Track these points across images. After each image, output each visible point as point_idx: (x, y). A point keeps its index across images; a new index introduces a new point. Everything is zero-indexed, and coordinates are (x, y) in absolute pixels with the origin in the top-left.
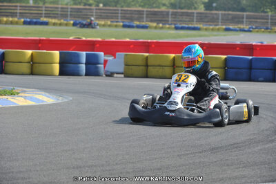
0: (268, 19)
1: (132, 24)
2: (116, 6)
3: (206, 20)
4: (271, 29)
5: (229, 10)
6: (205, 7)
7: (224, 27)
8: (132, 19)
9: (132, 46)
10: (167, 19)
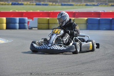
3: (76, 1)
4: (108, 4)
7: (85, 4)
8: (40, 1)
9: (41, 14)
10: (57, 1)
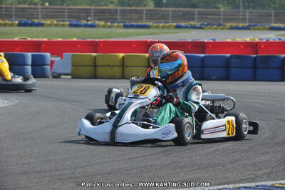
0: (220, 15)
1: (79, 23)
2: (62, 5)
3: (156, 17)
4: (224, 26)
5: (180, 6)
6: (155, 4)
7: (175, 24)
8: (79, 18)
9: (79, 46)
10: (115, 17)
